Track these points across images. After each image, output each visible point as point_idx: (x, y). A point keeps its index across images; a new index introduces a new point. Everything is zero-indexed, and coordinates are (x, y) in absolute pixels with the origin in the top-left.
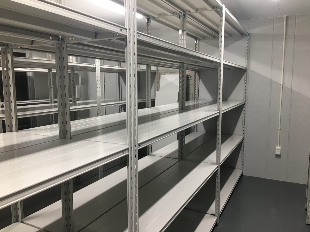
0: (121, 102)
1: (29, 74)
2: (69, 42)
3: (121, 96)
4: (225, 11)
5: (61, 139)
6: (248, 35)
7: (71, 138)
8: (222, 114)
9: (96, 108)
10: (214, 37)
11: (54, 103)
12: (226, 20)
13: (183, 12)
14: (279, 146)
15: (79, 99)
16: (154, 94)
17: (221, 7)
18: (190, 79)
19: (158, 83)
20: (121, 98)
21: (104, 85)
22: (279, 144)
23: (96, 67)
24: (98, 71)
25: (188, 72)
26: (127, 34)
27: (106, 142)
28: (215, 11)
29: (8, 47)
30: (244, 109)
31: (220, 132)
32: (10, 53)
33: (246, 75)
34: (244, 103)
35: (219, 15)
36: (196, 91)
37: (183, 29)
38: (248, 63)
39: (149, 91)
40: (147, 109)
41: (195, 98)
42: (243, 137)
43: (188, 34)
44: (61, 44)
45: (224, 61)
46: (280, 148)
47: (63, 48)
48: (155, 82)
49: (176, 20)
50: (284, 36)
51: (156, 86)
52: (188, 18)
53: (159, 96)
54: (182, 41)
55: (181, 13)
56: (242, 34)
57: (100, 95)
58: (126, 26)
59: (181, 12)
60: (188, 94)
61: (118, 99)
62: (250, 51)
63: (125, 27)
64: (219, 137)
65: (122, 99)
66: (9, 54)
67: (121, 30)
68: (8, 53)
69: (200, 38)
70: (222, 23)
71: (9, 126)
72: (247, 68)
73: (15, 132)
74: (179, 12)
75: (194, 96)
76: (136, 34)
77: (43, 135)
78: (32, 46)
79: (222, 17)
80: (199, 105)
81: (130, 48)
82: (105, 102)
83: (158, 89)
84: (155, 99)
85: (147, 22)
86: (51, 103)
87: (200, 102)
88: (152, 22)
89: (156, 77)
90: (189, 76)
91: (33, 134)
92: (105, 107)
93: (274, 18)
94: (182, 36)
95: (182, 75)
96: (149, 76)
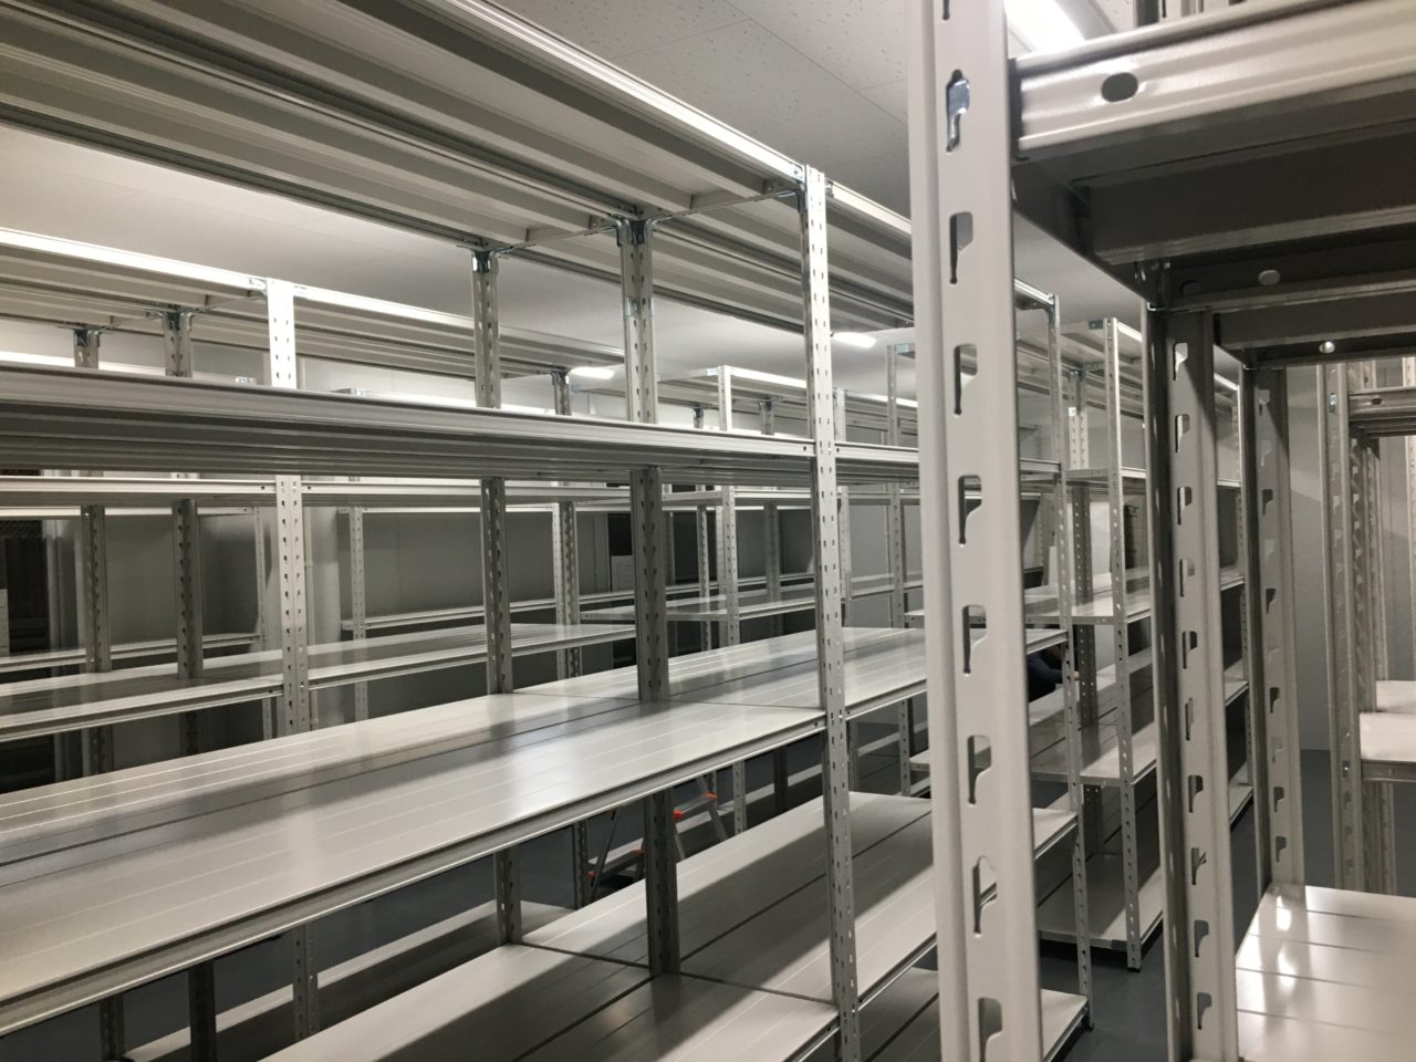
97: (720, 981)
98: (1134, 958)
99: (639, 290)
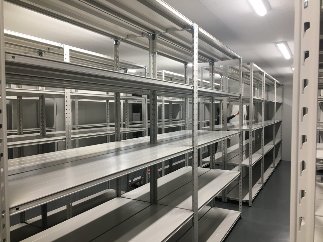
6: (283, 86)
33: (282, 106)
34: (281, 121)
38: (283, 100)
42: (281, 139)
45: (276, 101)
97: (166, 205)
98: (250, 204)
99: (153, 50)
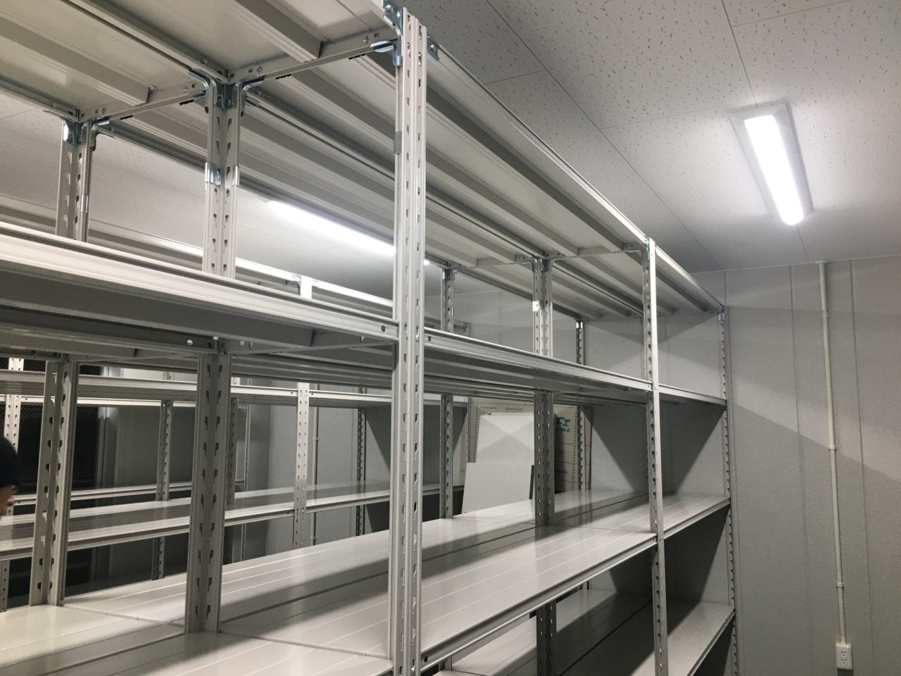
0: (362, 496)
1: (106, 413)
2: (236, 352)
3: (363, 476)
4: (656, 253)
5: (190, 632)
6: (723, 311)
7: (220, 632)
8: (666, 540)
9: (291, 515)
10: (628, 314)
11: (167, 500)
12: (660, 274)
13: (542, 257)
14: (846, 642)
15: (242, 483)
16: (461, 471)
17: (645, 245)
18: (563, 427)
19: (472, 440)
20: (362, 483)
21: (317, 441)
22: (845, 636)
23: (297, 398)
24: (304, 407)
25: (558, 410)
26: (398, 337)
27: (323, 645)
28: (627, 253)
29: (68, 361)
30: (728, 520)
31: (661, 600)
32: (72, 376)
33: (725, 420)
34: (728, 503)
35: (641, 264)
36: (583, 463)
37: (544, 297)
38: (729, 385)
39: (448, 456)
40: (440, 521)
41: (580, 483)
42: (733, 608)
43: (556, 308)
44: (215, 358)
45: (660, 386)
46: (848, 646)
47: (221, 367)
48: (463, 436)
49: (524, 274)
50: (825, 316)
51: (467, 445)
52: (556, 270)
53: (475, 477)
54: (541, 329)
55: (537, 258)
56: (706, 309)
57: (304, 476)
58: (397, 317)
59: (536, 254)
60: (559, 472)
61: (355, 483)
62: (730, 355)
63: (393, 320)
64: (661, 614)
65: (365, 485)
66: (67, 378)
67: (383, 329)
68: (65, 377)
69: (587, 315)
70: (649, 285)
71: (39, 585)
72: (726, 401)
73: (54, 605)
74: (530, 256)
75: (576, 480)
76: (421, 334)
77: (137, 619)
78: (135, 358)
79: (647, 271)
80: (593, 508)
81: (404, 373)
82: (316, 495)
83: (472, 457)
84: (463, 486)
85: (444, 278)
86: (161, 499)
87: (596, 499)
88: (459, 277)
89: (466, 421)
90: (561, 421)
91: (107, 614)
92: (315, 513)
93: (790, 266)
94: (541, 317)
95: (542, 422)
96: (448, 424)
